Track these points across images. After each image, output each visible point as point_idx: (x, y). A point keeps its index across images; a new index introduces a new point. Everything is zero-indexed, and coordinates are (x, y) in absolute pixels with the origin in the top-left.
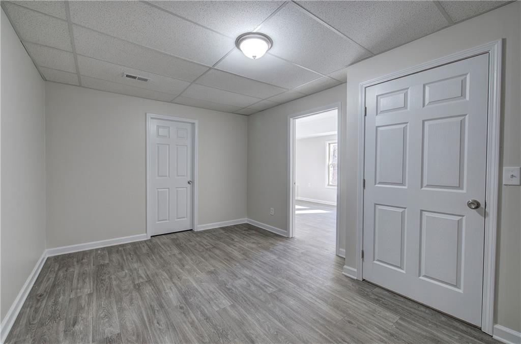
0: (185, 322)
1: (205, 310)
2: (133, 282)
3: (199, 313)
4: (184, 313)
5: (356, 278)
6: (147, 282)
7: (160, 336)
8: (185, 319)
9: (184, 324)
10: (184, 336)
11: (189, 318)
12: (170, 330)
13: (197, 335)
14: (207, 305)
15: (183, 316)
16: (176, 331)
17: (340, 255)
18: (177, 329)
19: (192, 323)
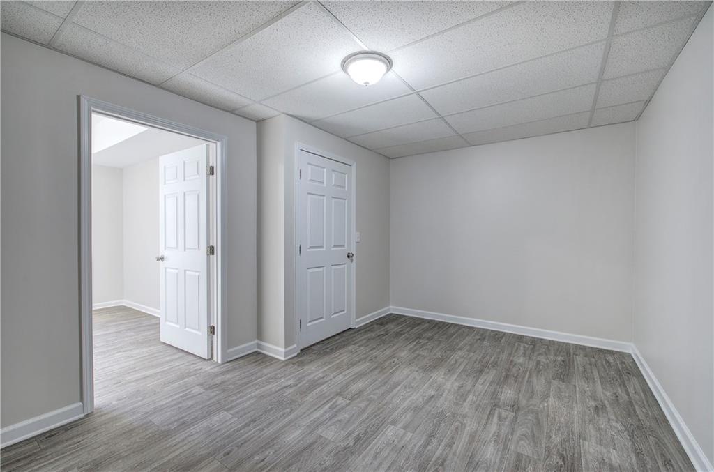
0: (454, 454)
1: (419, 444)
2: (516, 417)
3: (429, 448)
4: (442, 464)
5: (296, 354)
6: (499, 407)
7: (492, 465)
8: (450, 456)
9: (458, 452)
10: (470, 442)
11: (445, 453)
12: (477, 460)
13: (459, 433)
14: (409, 447)
15: (447, 462)
16: (472, 453)
17: (229, 360)
18: (470, 454)
19: (450, 445)
